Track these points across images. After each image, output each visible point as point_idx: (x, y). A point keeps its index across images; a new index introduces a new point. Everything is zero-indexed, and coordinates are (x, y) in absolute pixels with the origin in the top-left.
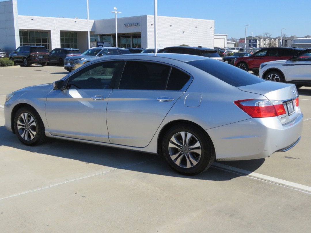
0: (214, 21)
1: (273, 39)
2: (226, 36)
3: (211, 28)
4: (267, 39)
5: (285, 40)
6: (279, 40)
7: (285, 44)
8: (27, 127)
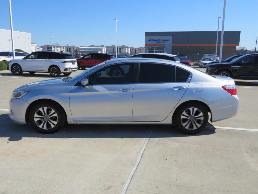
0: (30, 33)
1: (63, 47)
2: (36, 44)
3: (29, 38)
4: (59, 47)
5: (70, 48)
6: (66, 48)
7: (70, 50)
8: (46, 118)
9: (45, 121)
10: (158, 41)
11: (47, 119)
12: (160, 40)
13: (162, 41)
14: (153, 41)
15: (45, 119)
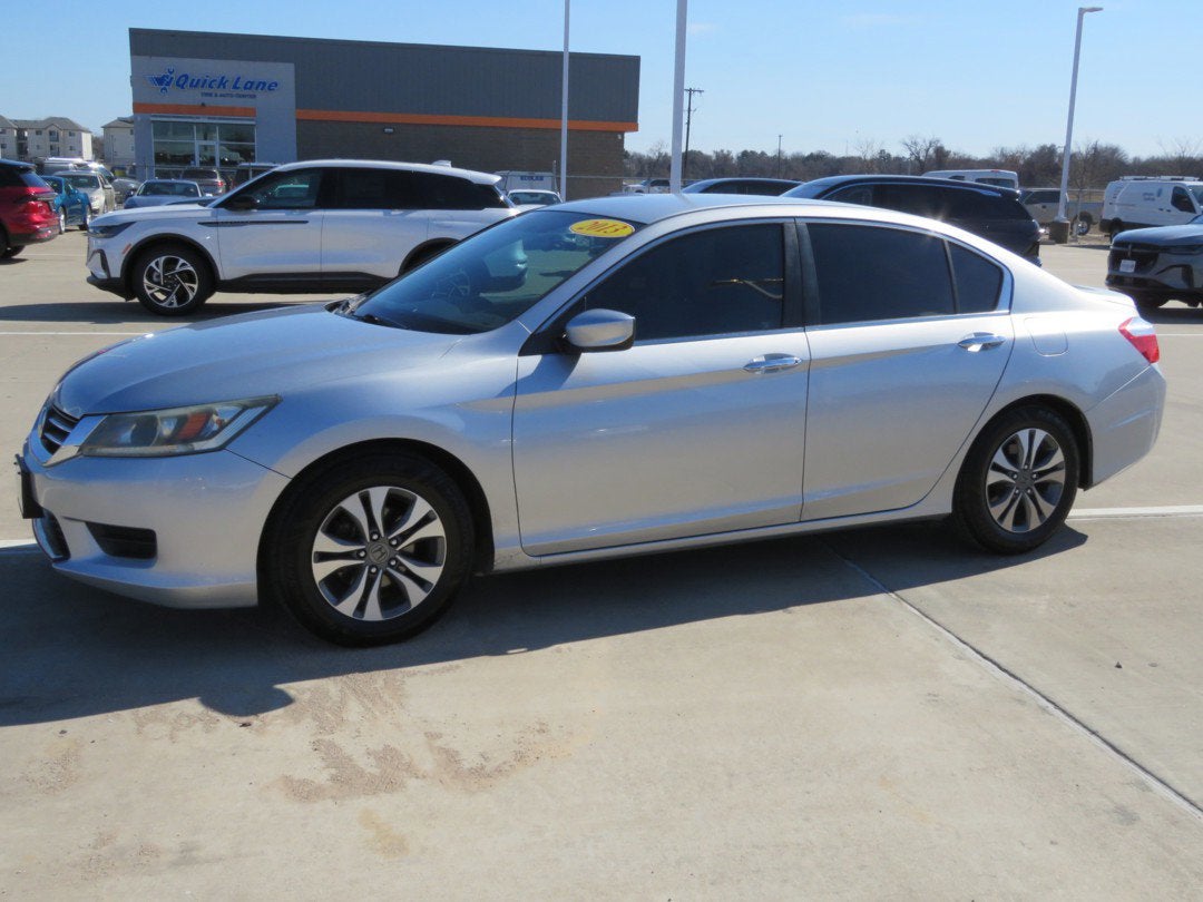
8: (379, 554)
9: (374, 570)
10: (210, 86)
11: (384, 559)
12: (222, 83)
13: (235, 87)
14: (182, 87)
15: (374, 557)
